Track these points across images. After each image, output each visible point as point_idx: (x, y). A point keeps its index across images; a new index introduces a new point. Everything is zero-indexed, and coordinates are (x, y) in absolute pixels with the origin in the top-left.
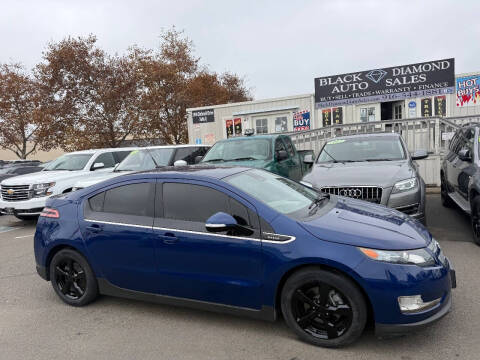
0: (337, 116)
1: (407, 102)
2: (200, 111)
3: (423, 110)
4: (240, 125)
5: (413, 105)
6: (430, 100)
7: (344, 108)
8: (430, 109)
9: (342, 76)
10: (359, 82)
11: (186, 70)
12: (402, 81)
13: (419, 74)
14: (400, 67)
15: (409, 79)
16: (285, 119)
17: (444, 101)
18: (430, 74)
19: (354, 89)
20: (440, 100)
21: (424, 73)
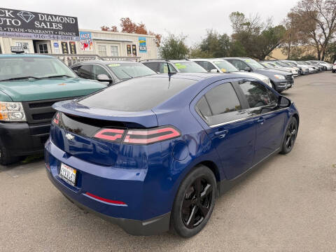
1: (52, 42)
3: (63, 50)
5: (56, 45)
6: (66, 44)
7: (1, 39)
8: (67, 50)
10: (12, 19)
12: (47, 26)
13: (58, 23)
14: (43, 14)
15: (51, 25)
17: (75, 46)
18: (64, 24)
19: (8, 24)
20: (72, 44)
21: (60, 23)
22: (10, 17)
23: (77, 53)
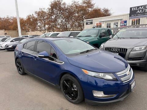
0: (138, 22)
2: (88, 21)
4: (101, 25)
7: (141, 19)
11: (91, 8)
16: (117, 23)
19: (146, 11)
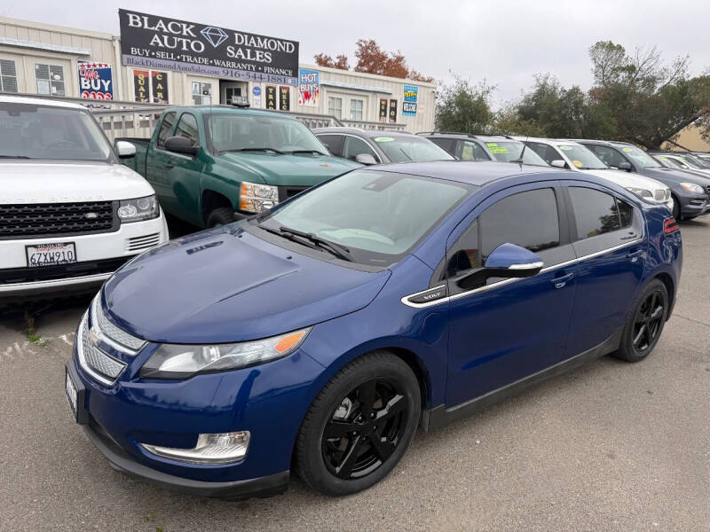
1: (251, 86)
3: (268, 101)
5: (257, 91)
6: (274, 90)
7: (170, 74)
8: (274, 102)
9: (166, 21)
10: (192, 39)
12: (246, 56)
13: (265, 50)
14: (243, 34)
15: (253, 55)
16: (58, 70)
17: (288, 95)
18: (275, 54)
19: (185, 48)
20: (284, 91)
21: (269, 50)
22: (189, 37)
23: (291, 110)
